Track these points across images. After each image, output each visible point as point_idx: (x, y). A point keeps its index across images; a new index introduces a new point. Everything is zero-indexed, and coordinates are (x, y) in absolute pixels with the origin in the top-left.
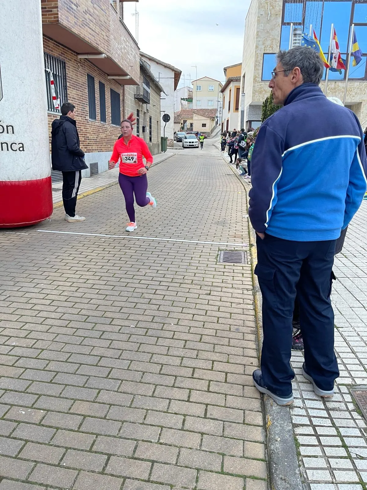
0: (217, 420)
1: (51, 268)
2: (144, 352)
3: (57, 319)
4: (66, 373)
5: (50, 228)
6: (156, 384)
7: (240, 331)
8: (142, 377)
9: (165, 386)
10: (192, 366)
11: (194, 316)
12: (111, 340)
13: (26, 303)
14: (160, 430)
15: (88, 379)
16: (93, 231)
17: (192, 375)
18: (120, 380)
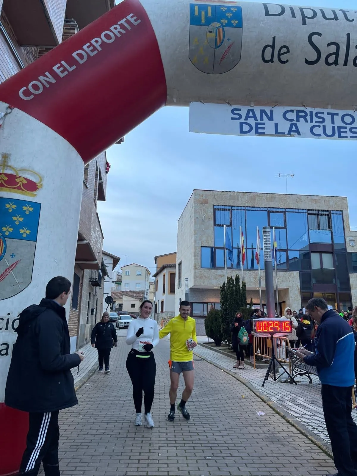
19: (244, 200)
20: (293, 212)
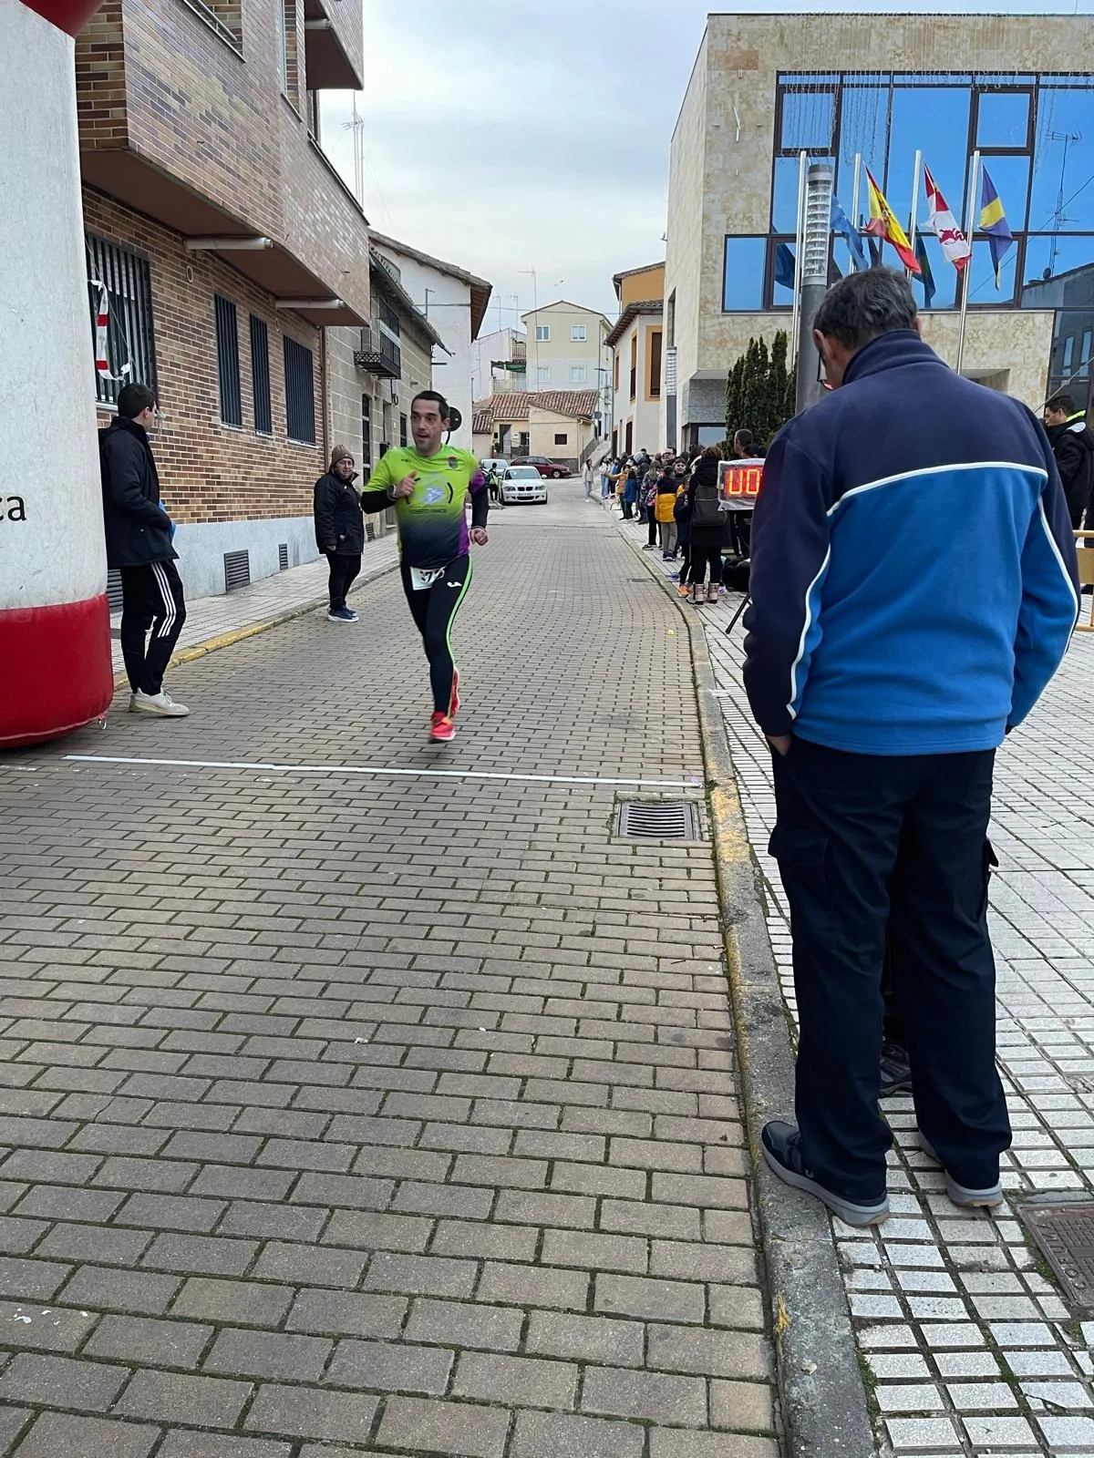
0: (625, 1317)
1: (108, 868)
2: (399, 1117)
3: (129, 1026)
4: (158, 1193)
5: (106, 748)
6: (437, 1214)
7: (687, 1043)
8: (393, 1196)
9: (466, 1220)
10: (547, 1155)
11: (546, 1001)
12: (295, 1084)
13: (30, 979)
14: (453, 1358)
15: (226, 1210)
16: (238, 753)
17: (548, 1183)
18: (326, 1207)
19: (889, 46)
20: (1065, 87)
